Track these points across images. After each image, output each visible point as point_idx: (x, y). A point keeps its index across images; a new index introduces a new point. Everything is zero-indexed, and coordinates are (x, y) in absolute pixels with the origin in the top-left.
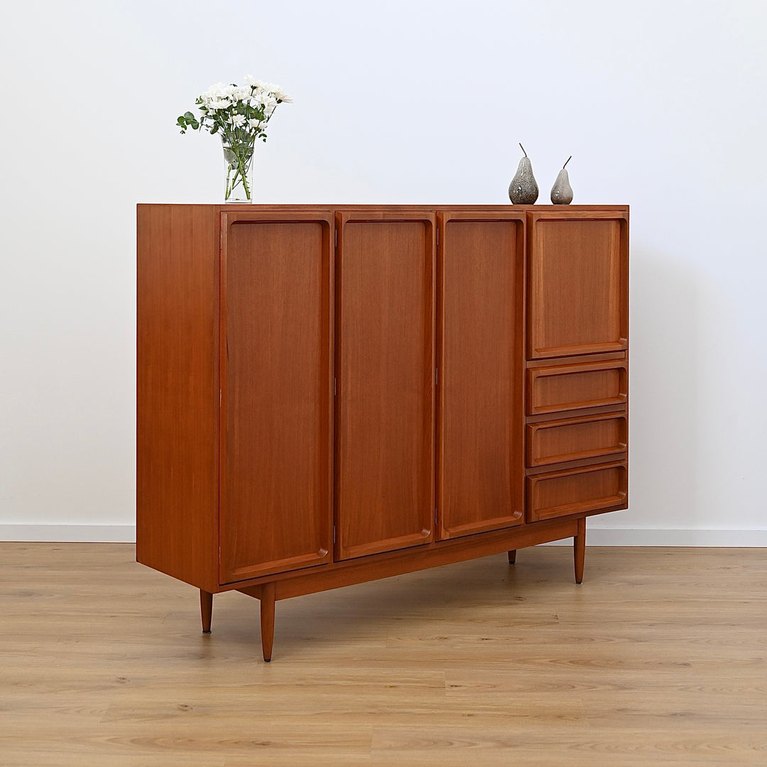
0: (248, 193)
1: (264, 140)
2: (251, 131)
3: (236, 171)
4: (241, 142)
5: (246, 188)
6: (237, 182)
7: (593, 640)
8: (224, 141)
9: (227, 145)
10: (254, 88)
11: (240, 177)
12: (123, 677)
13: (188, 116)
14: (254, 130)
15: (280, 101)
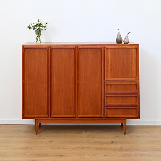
1: (45, 30)
4: (39, 31)
5: (40, 40)
8: (36, 31)
10: (41, 21)
11: (39, 38)
13: (29, 26)
14: (41, 29)
15: (46, 23)
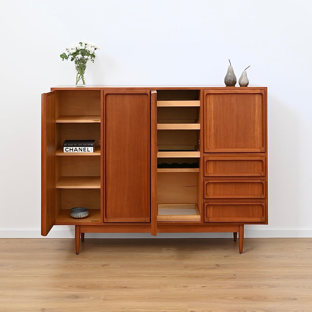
0: (84, 82)
1: (93, 62)
2: (85, 60)
3: (80, 74)
4: (82, 64)
6: (80, 78)
7: (253, 287)
8: (76, 63)
9: (76, 65)
10: (86, 44)
11: (81, 77)
12: (43, 308)
13: (64, 55)
14: (86, 60)
15: (96, 49)
